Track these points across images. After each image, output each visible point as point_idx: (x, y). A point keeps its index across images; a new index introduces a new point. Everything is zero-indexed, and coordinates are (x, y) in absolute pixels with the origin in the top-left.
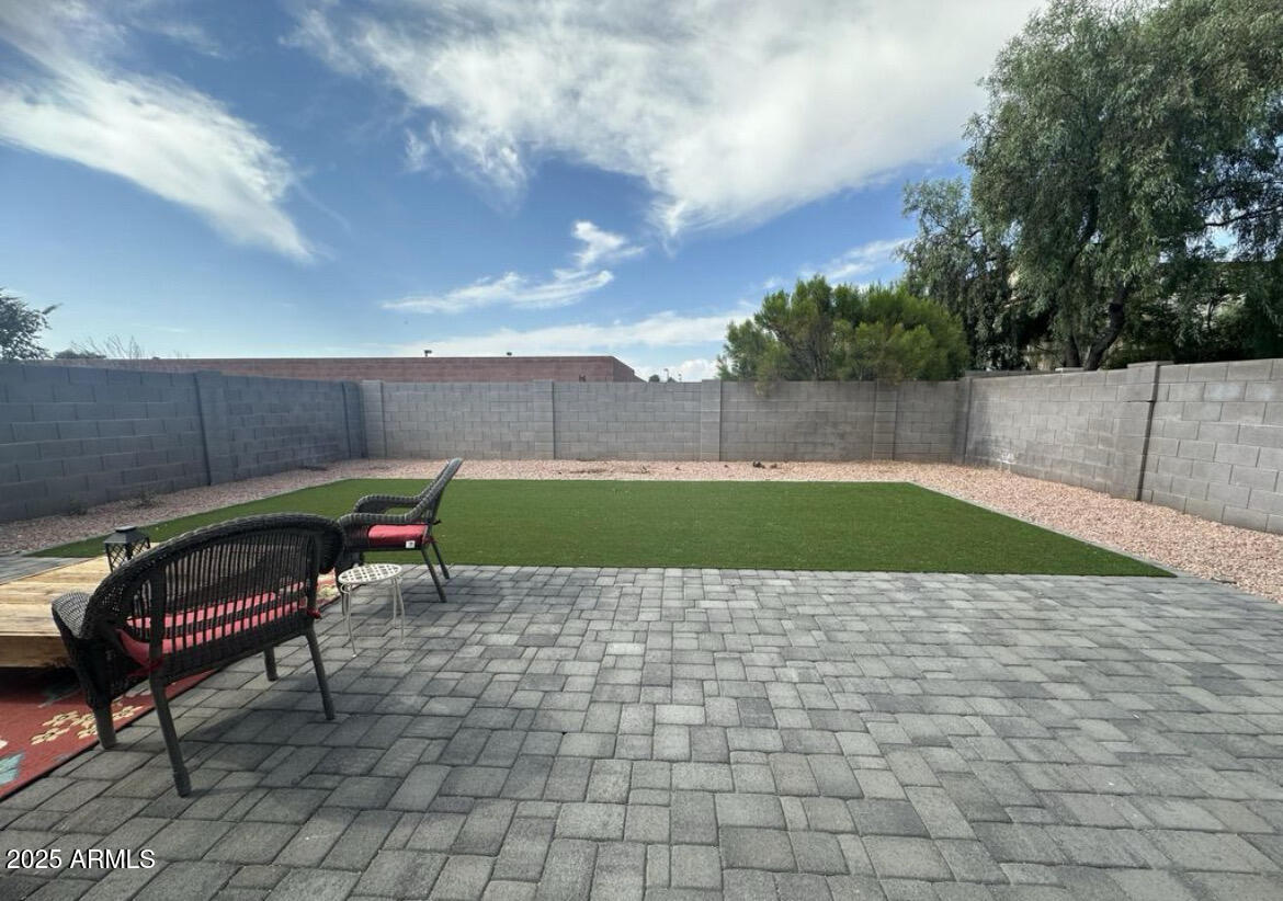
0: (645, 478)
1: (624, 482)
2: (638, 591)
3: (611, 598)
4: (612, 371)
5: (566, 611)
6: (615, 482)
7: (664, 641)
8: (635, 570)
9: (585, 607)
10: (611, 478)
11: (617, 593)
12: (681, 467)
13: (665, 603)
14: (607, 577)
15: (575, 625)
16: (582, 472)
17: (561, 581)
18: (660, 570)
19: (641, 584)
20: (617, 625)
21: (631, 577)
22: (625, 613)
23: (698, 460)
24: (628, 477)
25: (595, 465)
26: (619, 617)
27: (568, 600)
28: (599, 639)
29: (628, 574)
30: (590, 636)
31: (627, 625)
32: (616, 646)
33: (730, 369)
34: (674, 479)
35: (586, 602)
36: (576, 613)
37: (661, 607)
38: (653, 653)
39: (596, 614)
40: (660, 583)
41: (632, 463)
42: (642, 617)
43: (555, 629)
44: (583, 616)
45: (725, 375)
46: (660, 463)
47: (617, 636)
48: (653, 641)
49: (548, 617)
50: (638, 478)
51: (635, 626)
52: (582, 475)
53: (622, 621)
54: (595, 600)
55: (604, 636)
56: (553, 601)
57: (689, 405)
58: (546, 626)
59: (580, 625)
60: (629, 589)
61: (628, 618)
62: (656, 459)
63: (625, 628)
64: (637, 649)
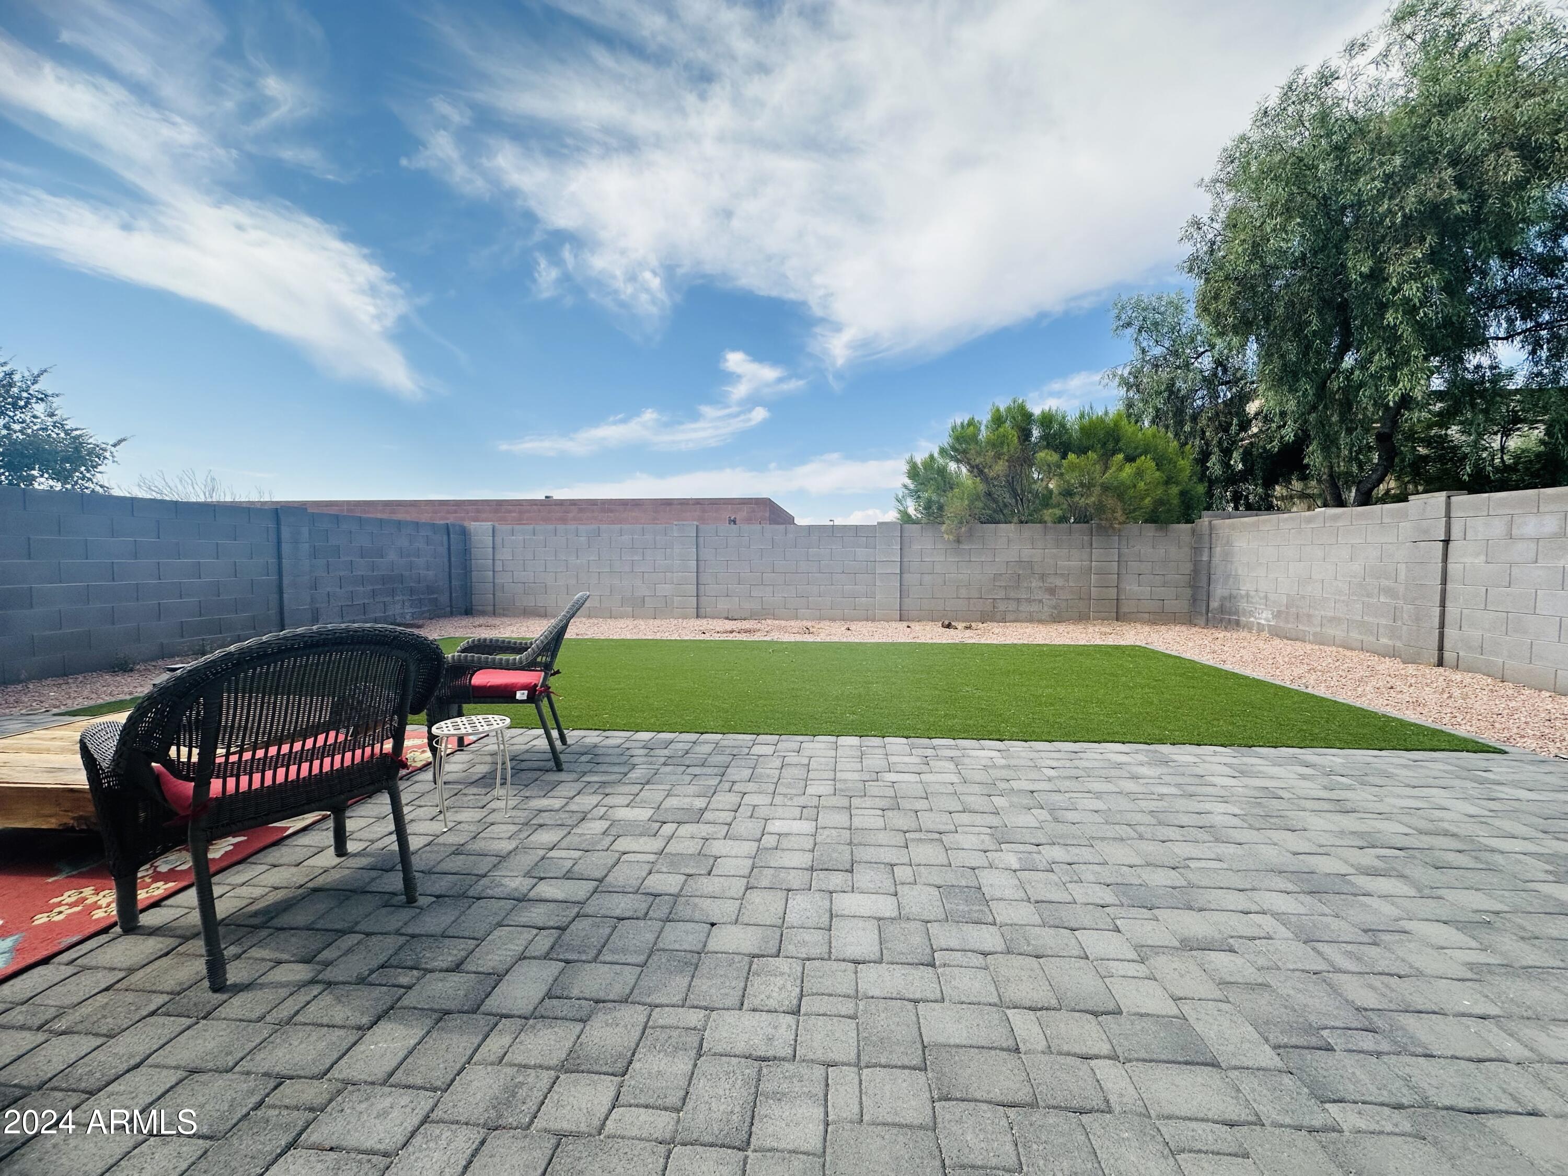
0: (808, 638)
1: (782, 643)
2: (806, 761)
3: (770, 768)
4: (767, 514)
5: (714, 782)
6: (772, 642)
7: (841, 819)
8: (800, 738)
9: (736, 778)
10: (765, 639)
11: (778, 763)
12: (853, 627)
13: (838, 774)
14: (764, 745)
15: (725, 799)
16: (731, 632)
17: (707, 748)
18: (833, 739)
19: (808, 753)
20: (778, 800)
21: (795, 746)
22: (789, 786)
23: (873, 620)
24: (787, 638)
25: (747, 625)
26: (781, 789)
27: (716, 770)
28: (755, 815)
29: (790, 743)
30: (744, 811)
31: (791, 799)
32: (778, 823)
33: (911, 511)
34: (845, 640)
35: (738, 773)
36: (727, 786)
37: (834, 780)
38: (826, 832)
39: (751, 786)
40: (833, 753)
41: (792, 623)
42: (810, 790)
43: (700, 803)
44: (735, 788)
45: (906, 518)
46: (827, 623)
47: (780, 812)
48: (826, 818)
49: (691, 789)
50: (799, 638)
51: (802, 801)
52: (731, 635)
53: (785, 795)
54: (751, 771)
55: (762, 812)
56: (697, 770)
57: (862, 553)
58: (687, 800)
59: (733, 799)
60: (792, 758)
61: (794, 791)
62: (821, 619)
63: (789, 803)
64: (807, 827)
